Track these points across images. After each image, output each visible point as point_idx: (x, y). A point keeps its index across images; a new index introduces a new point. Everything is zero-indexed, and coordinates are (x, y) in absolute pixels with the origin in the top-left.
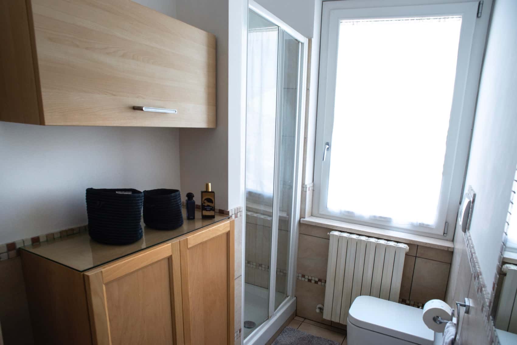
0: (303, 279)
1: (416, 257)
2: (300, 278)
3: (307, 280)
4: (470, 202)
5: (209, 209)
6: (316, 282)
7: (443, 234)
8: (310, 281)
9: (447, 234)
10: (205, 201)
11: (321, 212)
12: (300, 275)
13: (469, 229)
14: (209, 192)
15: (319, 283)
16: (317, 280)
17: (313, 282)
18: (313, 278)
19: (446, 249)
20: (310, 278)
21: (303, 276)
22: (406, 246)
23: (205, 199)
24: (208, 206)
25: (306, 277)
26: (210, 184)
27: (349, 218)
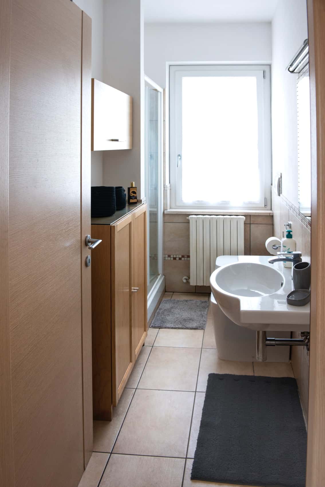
0: (169, 258)
1: (250, 224)
2: (167, 258)
3: (172, 259)
4: (279, 178)
5: (134, 198)
6: (180, 259)
7: (264, 206)
8: (175, 259)
9: (267, 206)
10: (132, 193)
11: (178, 204)
12: (167, 256)
13: (281, 193)
14: (133, 187)
15: (183, 259)
16: (180, 256)
17: (177, 259)
18: (177, 256)
19: (269, 215)
20: (175, 256)
21: (169, 256)
22: (243, 217)
23: (132, 192)
24: (133, 196)
25: (172, 256)
26: (134, 182)
27: (200, 205)
